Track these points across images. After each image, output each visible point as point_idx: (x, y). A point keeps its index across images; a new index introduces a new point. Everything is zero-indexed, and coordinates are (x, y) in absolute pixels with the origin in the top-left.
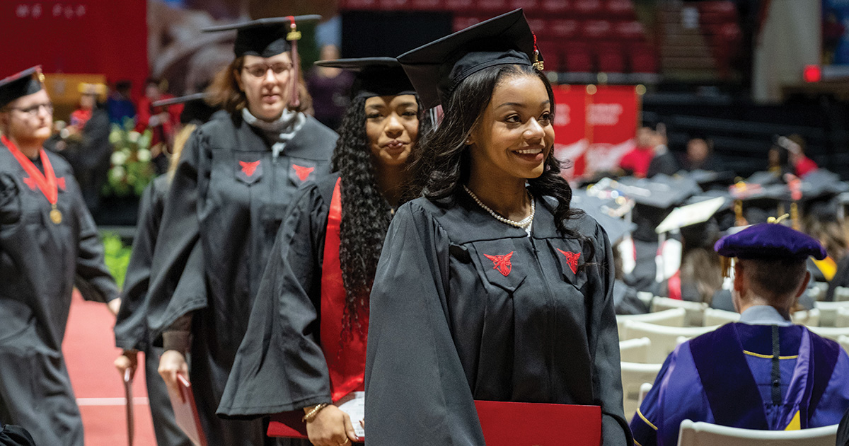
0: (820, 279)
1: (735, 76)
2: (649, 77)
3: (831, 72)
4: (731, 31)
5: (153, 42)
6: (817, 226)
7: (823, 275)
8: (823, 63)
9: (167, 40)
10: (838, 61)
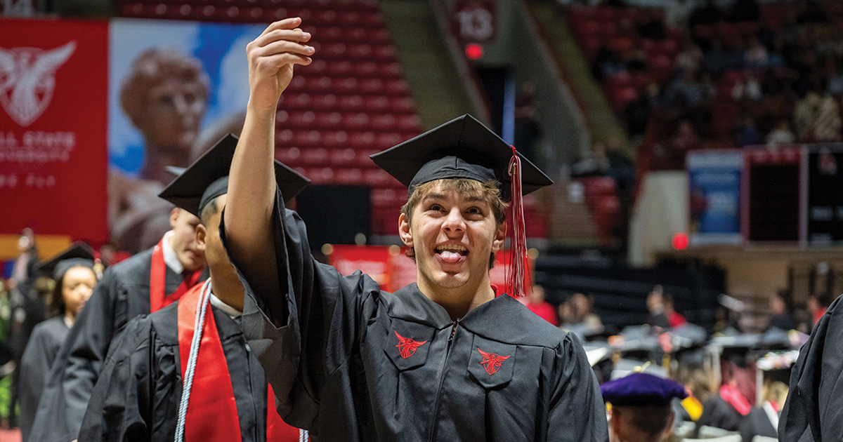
0: (687, 418)
1: (614, 242)
2: (541, 243)
3: (697, 240)
4: (611, 204)
5: (113, 208)
6: (685, 373)
7: (688, 415)
8: (691, 231)
9: (124, 206)
10: (703, 230)
